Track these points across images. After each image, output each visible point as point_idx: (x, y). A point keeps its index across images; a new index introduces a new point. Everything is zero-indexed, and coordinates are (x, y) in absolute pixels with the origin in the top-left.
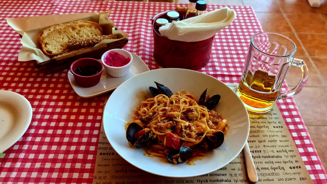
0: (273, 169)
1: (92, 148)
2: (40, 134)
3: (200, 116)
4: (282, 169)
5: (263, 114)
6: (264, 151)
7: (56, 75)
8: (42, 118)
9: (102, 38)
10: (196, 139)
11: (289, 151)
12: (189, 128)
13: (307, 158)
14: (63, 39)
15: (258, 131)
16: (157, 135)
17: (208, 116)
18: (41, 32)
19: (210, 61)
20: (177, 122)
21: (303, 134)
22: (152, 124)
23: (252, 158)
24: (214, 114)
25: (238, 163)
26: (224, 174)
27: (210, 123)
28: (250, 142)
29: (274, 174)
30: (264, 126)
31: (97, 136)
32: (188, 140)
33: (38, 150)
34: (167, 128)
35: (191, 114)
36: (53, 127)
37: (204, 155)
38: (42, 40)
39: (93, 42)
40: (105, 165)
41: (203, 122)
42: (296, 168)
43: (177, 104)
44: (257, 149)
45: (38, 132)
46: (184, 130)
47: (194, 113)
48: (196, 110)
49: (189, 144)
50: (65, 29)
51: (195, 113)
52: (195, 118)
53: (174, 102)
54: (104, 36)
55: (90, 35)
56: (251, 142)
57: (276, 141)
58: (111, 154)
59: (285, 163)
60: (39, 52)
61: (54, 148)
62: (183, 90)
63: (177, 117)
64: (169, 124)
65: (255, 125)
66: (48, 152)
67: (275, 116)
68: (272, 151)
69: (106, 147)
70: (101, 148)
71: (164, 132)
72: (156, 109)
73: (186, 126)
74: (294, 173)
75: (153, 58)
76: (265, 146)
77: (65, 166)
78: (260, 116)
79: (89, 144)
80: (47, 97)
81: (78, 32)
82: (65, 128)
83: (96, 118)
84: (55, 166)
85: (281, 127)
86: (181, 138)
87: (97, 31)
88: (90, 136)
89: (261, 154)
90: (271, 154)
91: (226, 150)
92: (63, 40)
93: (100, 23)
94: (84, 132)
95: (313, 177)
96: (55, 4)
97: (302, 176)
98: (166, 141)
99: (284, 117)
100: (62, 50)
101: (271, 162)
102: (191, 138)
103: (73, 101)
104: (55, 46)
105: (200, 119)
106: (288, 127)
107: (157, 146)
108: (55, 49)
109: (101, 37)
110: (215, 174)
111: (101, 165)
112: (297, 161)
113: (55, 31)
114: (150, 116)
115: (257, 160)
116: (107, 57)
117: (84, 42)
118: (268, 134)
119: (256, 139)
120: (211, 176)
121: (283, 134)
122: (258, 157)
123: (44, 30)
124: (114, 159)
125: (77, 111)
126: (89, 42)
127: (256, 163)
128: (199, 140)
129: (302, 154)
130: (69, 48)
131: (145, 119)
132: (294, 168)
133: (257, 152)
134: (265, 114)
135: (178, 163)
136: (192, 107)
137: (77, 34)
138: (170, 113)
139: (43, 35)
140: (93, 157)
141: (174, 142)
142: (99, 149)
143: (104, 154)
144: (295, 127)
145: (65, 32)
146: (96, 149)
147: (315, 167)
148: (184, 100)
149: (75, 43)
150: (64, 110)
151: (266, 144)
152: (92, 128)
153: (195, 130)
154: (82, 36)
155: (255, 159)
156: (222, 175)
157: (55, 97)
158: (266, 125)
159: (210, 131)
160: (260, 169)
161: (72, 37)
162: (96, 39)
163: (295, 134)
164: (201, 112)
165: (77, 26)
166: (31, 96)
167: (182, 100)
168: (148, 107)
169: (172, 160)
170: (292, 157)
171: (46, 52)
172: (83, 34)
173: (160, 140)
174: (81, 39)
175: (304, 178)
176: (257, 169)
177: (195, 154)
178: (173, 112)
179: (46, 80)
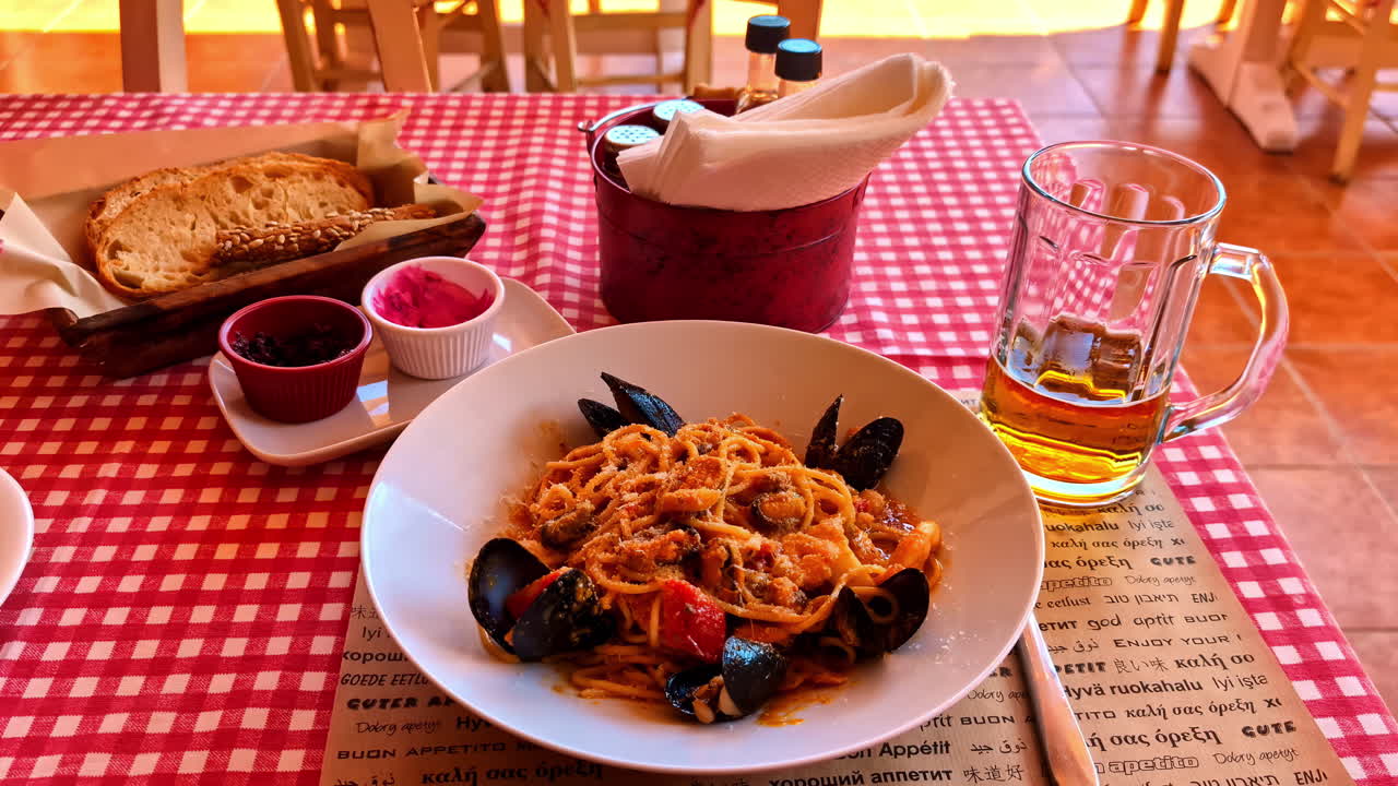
0: (1166, 740)
1: (313, 681)
2: (67, 629)
3: (815, 511)
4: (1209, 738)
5: (1101, 509)
6: (1119, 664)
7: (159, 380)
8: (80, 558)
9: (367, 221)
10: (799, 608)
11: (1232, 659)
12: (766, 565)
13: (1319, 686)
14: (193, 228)
15: (1085, 581)
16: (618, 596)
17: (852, 512)
18: (95, 203)
19: (849, 305)
20: (707, 535)
21: (1290, 586)
22: (594, 551)
23: (1065, 696)
24: (877, 505)
25: (1001, 720)
26: (938, 773)
27: (863, 539)
28: (1050, 627)
29: (1175, 760)
30: (1109, 558)
31: (340, 628)
32: (762, 616)
33: (54, 699)
34: (661, 561)
35: (771, 501)
36: (130, 594)
37: (839, 680)
38: (97, 232)
39: (329, 236)
40: (375, 754)
41: (831, 535)
42: (1272, 730)
43: (704, 457)
44: (1087, 658)
45: (60, 618)
46: (740, 567)
47: (786, 499)
48: (795, 483)
49: (767, 630)
50: (203, 185)
51: (791, 496)
52: (793, 520)
53: (694, 450)
54: (378, 210)
55: (314, 209)
56: (1056, 626)
57: (1168, 620)
58: (402, 703)
59: (1221, 710)
60: (82, 277)
61: (131, 686)
62: (735, 414)
63: (709, 513)
64: (670, 540)
65: (1071, 554)
66: (97, 707)
67: (1156, 516)
68: (1153, 663)
69: (379, 675)
70: (357, 678)
71: (650, 581)
72: (610, 484)
73: (751, 551)
74: (1266, 756)
75: (598, 303)
76: (1123, 643)
77: (178, 764)
78: (1089, 516)
79: (298, 662)
80: (110, 470)
81: (261, 199)
82: (188, 598)
83: (336, 550)
84: (129, 767)
85: (1185, 561)
86: (730, 607)
87: (347, 196)
88: (307, 628)
89: (1106, 679)
90: (1151, 676)
91: (942, 652)
92: (195, 231)
93: (363, 161)
94: (275, 614)
95: (1354, 768)
96: (170, 110)
97: (1305, 764)
98: (662, 620)
99: (1198, 519)
100: (188, 274)
101: (1156, 712)
102: (775, 605)
103: (232, 484)
104: (156, 258)
105: (815, 522)
106: (1216, 559)
107: (619, 651)
108: (157, 269)
109: (364, 216)
110: (898, 774)
111: (354, 753)
112: (1274, 702)
113: (156, 197)
114: (582, 514)
115: (1089, 703)
116: (389, 290)
117: (287, 238)
118: (1131, 590)
119: (1080, 614)
120: (880, 781)
121: (1199, 589)
122: (1093, 691)
123: (110, 193)
124: (418, 726)
125: (249, 524)
126: (308, 237)
127: (1083, 717)
128: (813, 612)
129: (1294, 672)
130: (221, 261)
131: (561, 528)
132: (1263, 731)
133: (1086, 669)
134: (1109, 510)
135: (721, 719)
136: (777, 472)
137: (258, 206)
138: (674, 494)
139: (105, 213)
140: (318, 721)
141: (697, 621)
142: (344, 682)
143: (367, 705)
144: (1247, 560)
145: (203, 198)
146: (331, 683)
147: (1357, 724)
148: (739, 443)
149: (247, 242)
150: (186, 524)
151: (1127, 631)
152: (315, 596)
153: (794, 568)
154: (279, 215)
155: (1079, 698)
156: (928, 775)
157: (146, 471)
158: (1117, 555)
159: (861, 573)
160: (1107, 743)
161: (234, 218)
162: (340, 223)
163: (1252, 590)
164: (816, 493)
165: (256, 174)
166: (34, 471)
167: (732, 443)
168: (576, 480)
169: (692, 709)
170: (1250, 683)
171: (113, 280)
172: (284, 208)
173: (632, 617)
174: (275, 223)
175: (1315, 776)
176: (1094, 745)
177: (799, 680)
178: (689, 491)
179: (112, 401)
